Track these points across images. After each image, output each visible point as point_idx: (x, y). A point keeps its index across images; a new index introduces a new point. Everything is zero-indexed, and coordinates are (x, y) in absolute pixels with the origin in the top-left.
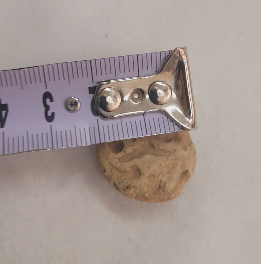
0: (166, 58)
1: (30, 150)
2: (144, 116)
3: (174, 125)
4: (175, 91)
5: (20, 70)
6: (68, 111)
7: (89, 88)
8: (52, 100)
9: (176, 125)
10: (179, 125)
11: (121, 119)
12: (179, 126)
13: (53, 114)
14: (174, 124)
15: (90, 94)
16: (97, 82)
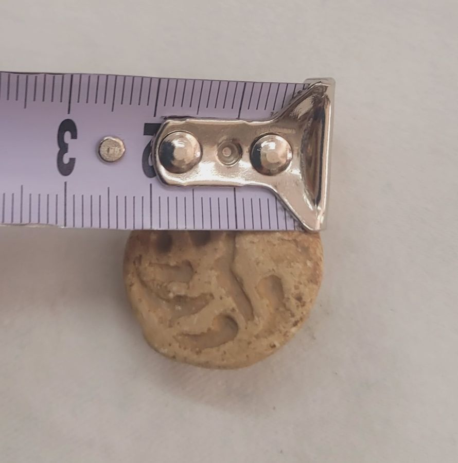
0: (295, 96)
1: (23, 223)
2: (235, 191)
3: (287, 218)
4: (299, 156)
5: (29, 75)
6: (101, 161)
7: (146, 124)
8: (74, 136)
9: (289, 218)
10: (296, 218)
11: (193, 190)
12: (294, 220)
13: (72, 161)
14: (287, 215)
15: (144, 135)
16: (162, 117)
